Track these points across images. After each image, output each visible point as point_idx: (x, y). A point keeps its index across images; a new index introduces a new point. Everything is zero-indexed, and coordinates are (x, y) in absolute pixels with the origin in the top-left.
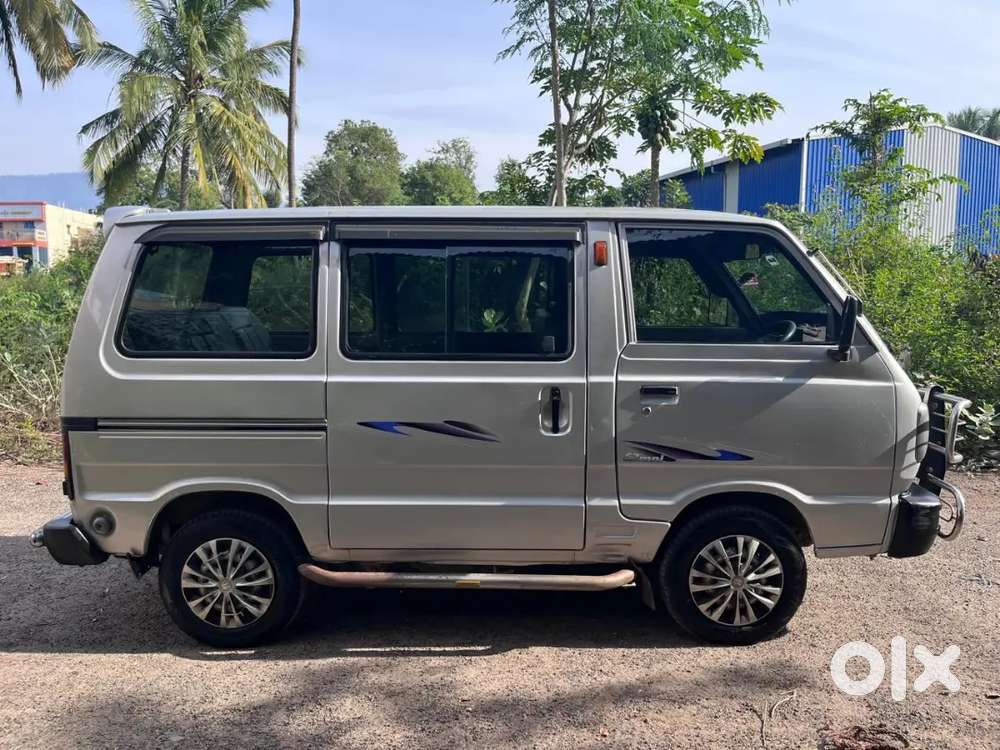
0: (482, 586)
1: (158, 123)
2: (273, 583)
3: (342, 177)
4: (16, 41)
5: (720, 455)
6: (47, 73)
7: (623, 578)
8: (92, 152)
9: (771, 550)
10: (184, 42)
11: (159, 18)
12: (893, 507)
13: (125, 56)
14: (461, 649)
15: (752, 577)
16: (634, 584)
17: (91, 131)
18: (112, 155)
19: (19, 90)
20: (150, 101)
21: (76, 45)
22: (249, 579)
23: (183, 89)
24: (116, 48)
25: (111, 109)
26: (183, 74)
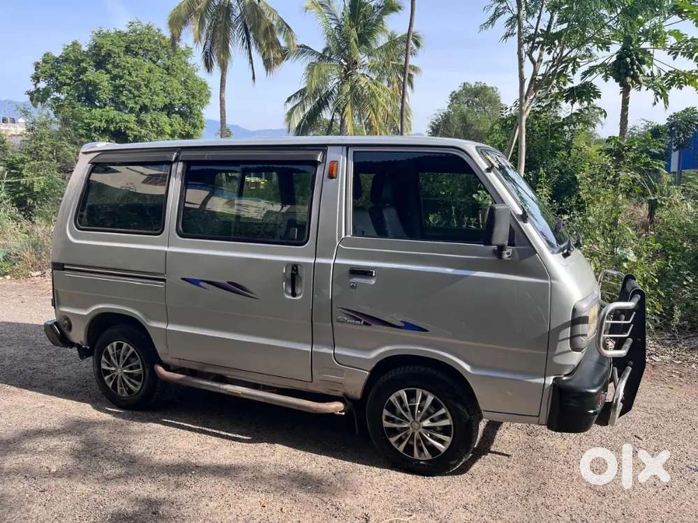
0: (242, 396)
1: (329, 94)
2: (142, 373)
3: (456, 124)
4: (253, 48)
5: (403, 325)
6: (268, 65)
7: (336, 407)
8: (290, 114)
9: (444, 405)
10: (346, 39)
11: (334, 26)
12: (546, 387)
13: (313, 52)
14: (238, 436)
15: (427, 423)
16: (343, 413)
17: (292, 101)
18: (302, 115)
19: (254, 78)
20: (325, 80)
21: (285, 48)
22: (131, 368)
23: (345, 70)
24: (308, 48)
25: (302, 87)
26: (346, 61)
